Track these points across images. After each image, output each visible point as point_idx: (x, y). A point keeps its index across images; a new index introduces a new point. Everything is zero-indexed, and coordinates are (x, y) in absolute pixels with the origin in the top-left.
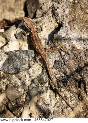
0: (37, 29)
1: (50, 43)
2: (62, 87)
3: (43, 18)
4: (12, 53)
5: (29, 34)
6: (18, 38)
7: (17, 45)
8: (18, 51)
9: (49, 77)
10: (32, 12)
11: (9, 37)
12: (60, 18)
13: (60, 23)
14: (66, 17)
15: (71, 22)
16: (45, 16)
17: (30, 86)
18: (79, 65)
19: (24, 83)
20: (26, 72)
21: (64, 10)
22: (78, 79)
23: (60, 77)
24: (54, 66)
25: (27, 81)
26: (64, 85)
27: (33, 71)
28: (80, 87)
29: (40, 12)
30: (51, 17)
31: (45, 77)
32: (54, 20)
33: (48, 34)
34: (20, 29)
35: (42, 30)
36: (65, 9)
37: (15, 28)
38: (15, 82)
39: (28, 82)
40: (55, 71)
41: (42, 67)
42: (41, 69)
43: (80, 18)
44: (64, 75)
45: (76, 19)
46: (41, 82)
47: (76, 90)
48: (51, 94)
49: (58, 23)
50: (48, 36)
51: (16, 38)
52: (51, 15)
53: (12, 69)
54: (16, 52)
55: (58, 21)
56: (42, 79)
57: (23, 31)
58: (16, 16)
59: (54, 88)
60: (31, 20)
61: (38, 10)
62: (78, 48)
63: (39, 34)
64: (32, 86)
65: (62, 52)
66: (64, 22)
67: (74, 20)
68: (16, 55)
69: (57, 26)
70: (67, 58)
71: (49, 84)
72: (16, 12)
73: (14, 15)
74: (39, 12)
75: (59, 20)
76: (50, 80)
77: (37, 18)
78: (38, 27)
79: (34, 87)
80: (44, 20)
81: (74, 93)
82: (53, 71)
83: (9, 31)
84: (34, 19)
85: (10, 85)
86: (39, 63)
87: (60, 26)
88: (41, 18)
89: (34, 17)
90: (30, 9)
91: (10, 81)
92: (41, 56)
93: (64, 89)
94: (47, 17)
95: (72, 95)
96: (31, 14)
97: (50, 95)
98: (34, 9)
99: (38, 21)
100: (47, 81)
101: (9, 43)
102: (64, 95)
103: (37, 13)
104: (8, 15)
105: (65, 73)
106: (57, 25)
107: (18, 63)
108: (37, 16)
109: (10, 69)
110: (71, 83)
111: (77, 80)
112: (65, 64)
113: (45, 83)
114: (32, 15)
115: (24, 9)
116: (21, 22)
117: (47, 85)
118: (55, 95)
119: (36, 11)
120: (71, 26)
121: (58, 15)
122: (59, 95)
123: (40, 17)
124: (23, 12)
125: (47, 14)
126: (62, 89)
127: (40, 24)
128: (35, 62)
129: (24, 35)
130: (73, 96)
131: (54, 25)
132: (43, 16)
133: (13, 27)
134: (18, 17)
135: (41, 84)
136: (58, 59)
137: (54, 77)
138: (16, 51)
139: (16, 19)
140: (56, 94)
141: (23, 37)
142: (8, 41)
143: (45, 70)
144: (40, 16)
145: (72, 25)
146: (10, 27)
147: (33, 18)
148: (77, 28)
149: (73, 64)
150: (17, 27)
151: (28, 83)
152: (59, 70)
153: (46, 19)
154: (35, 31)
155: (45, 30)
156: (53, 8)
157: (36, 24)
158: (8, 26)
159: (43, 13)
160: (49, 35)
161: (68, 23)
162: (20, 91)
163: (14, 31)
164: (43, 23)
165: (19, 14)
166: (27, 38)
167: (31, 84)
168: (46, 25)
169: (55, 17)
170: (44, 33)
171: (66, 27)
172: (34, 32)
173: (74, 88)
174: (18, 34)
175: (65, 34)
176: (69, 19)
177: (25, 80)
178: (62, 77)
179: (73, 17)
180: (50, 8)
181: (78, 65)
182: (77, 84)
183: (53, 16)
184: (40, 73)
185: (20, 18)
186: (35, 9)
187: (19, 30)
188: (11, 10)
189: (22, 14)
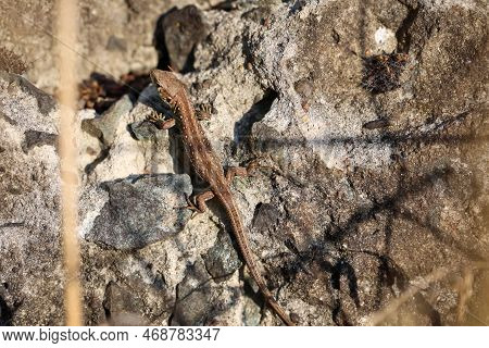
0: (198, 109)
1: (238, 150)
2: (282, 286)
3: (215, 71)
4: (123, 185)
5: (172, 123)
6: (140, 137)
7: (136, 160)
8: (141, 177)
9: (241, 257)
10: (180, 51)
11: (110, 133)
12: (270, 70)
13: (269, 88)
14: (288, 66)
15: (304, 82)
16: (222, 63)
17: (180, 287)
18: (332, 217)
19: (163, 277)
20: (167, 242)
21: (281, 45)
22: (331, 260)
23: (275, 257)
24: (253, 221)
25: (172, 270)
26: (287, 280)
27: (189, 240)
28: (337, 285)
29: (206, 52)
30: (243, 69)
31: (227, 257)
32: (250, 78)
33: (233, 123)
34: (145, 107)
35: (214, 111)
36: (285, 41)
37: (130, 104)
38: (132, 276)
39: (174, 275)
40: (258, 237)
41: (218, 226)
42: (215, 232)
43: (332, 69)
44: (286, 250)
45: (319, 71)
46: (217, 274)
47: (327, 294)
48: (249, 309)
49: (262, 86)
50: (232, 127)
51: (134, 136)
52: (241, 61)
53: (125, 235)
54: (133, 182)
55: (265, 82)
56: (219, 263)
57: (155, 113)
58: (130, 63)
59: (256, 291)
60: (179, 76)
61: (200, 47)
62: (329, 165)
63: (203, 123)
64: (188, 286)
65: (278, 179)
66: (282, 85)
67: (312, 76)
68: (134, 193)
69: (261, 97)
70: (295, 195)
71: (241, 277)
72: (130, 52)
73: (125, 60)
74: (203, 53)
75: (266, 77)
76: (244, 264)
77: (198, 70)
78: (201, 100)
79: (193, 290)
80: (220, 78)
81: (321, 303)
82: (251, 238)
83: (110, 115)
84: (187, 76)
85: (119, 284)
86: (208, 212)
87: (271, 95)
88: (209, 72)
89: (189, 68)
90: (174, 42)
91: (117, 272)
92: (214, 192)
93: (289, 294)
94: (229, 68)
95: (312, 309)
96: (178, 58)
97: (243, 314)
98: (187, 43)
99: (201, 80)
100: (234, 271)
101: (110, 152)
102: (288, 313)
103: (196, 53)
104: (107, 62)
105: (290, 244)
106: (261, 94)
107: (142, 216)
108: (196, 65)
109: (118, 235)
110: (307, 273)
111: (329, 263)
112: (288, 217)
113: (227, 276)
114: (181, 62)
115: (153, 41)
116: (146, 85)
117: (235, 281)
118: (261, 312)
119: (194, 48)
120: (303, 96)
121: (262, 63)
122: (274, 312)
123: (207, 69)
124: (152, 50)
125: (229, 58)
126: (282, 294)
127: (208, 91)
128: (194, 211)
129: (159, 128)
130: (316, 313)
131: (250, 94)
132: (215, 64)
133: (124, 103)
134: (136, 66)
135: (216, 279)
136: (266, 199)
137: (257, 258)
138: (135, 179)
139: (131, 73)
140: (262, 309)
141: (154, 133)
142: (109, 148)
143: (227, 236)
144: (207, 64)
145: (308, 94)
146: (114, 102)
147: (183, 72)
148: (323, 101)
149: (314, 215)
150: (134, 100)
151: (174, 278)
152: (270, 235)
153: (224, 75)
154: (193, 114)
155: (222, 109)
156: (245, 39)
157: (194, 91)
158: (107, 100)
159: (217, 55)
160: (237, 124)
161: (296, 85)
162: (149, 302)
163: (127, 117)
164: (217, 86)
165: (142, 59)
166: (167, 136)
167: (185, 280)
168: (226, 92)
169: (254, 68)
170: (219, 118)
171: (289, 99)
172: (190, 120)
173: (318, 289)
174: (140, 125)
175: (286, 122)
176: (298, 74)
177: (167, 269)
178: (282, 255)
179: (310, 66)
180: (236, 38)
181: (328, 217)
182: (329, 275)
183: (246, 66)
184: (211, 244)
185: (145, 68)
186: (192, 43)
187: (142, 112)
188: (116, 45)
189: (148, 57)
